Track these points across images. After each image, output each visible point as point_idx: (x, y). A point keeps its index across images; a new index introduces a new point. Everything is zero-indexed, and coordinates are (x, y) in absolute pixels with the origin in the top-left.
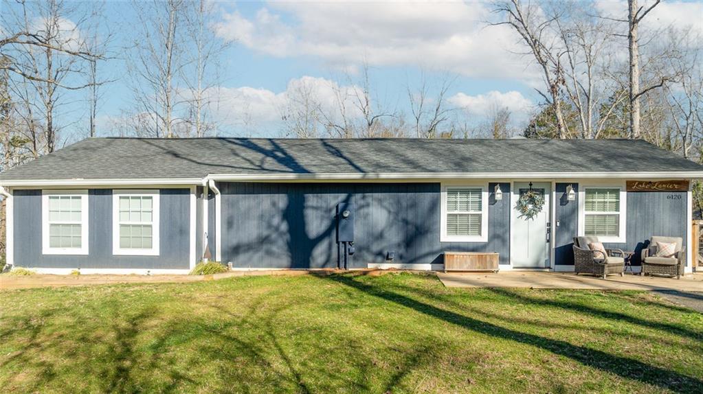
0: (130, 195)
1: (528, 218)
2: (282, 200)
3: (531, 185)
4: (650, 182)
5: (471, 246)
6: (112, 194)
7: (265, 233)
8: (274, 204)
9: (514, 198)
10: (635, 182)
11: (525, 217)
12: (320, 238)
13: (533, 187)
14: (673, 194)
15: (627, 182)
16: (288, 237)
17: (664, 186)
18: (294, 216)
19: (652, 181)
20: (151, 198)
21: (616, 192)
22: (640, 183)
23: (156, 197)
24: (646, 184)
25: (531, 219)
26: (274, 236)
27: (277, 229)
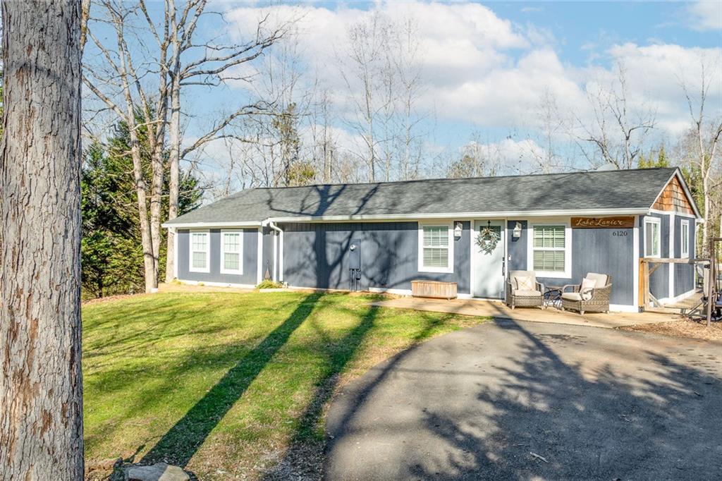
0: (234, 233)
1: (487, 253)
2: (312, 236)
3: (489, 222)
4: (594, 219)
5: (435, 276)
6: (220, 232)
7: (302, 261)
8: (307, 239)
9: (475, 234)
10: (579, 219)
11: (485, 252)
12: (335, 264)
13: (491, 225)
14: (619, 230)
15: (572, 219)
16: (315, 263)
17: (608, 222)
18: (320, 247)
19: (596, 218)
20: (238, 235)
21: (562, 228)
22: (584, 220)
23: (242, 234)
24: (590, 221)
25: (489, 254)
26: (308, 263)
27: (309, 257)
